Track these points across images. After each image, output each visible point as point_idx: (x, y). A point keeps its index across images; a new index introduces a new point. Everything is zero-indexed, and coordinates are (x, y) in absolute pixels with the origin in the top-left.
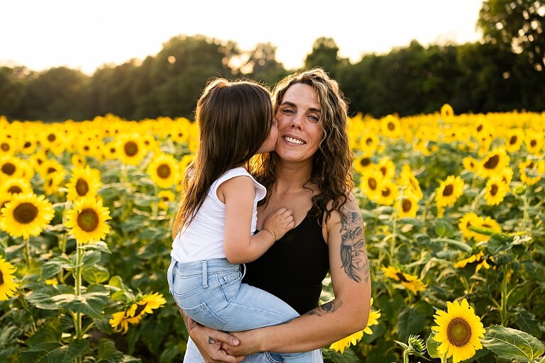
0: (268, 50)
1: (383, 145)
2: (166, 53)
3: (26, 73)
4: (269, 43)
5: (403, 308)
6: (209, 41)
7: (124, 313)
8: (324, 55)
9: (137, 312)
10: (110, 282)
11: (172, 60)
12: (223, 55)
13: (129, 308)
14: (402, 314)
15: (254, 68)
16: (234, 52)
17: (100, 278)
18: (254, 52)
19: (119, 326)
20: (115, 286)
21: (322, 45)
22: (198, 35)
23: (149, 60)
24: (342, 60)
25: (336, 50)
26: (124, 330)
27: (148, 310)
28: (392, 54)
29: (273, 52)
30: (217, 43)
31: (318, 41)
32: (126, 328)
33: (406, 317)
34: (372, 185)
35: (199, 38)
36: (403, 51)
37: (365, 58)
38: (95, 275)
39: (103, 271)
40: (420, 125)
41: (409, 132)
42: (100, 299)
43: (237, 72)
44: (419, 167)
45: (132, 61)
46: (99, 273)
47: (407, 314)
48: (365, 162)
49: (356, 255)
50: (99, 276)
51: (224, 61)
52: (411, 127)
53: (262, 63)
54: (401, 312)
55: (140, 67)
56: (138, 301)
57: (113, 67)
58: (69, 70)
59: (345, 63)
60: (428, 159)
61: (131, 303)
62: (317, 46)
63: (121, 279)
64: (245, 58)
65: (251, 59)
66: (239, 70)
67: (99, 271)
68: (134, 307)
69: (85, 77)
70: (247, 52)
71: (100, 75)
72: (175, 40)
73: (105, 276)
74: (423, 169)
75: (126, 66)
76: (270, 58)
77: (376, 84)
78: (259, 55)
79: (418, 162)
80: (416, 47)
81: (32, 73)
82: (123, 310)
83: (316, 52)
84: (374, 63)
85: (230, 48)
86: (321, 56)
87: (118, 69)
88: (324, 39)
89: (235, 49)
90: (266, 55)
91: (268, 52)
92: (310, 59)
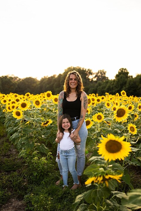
3: (18, 79)
4: (103, 70)
8: (123, 74)
12: (86, 74)
15: (97, 79)
21: (122, 71)
23: (60, 75)
25: (128, 73)
29: (105, 73)
30: (84, 70)
37: (138, 76)
45: (54, 76)
51: (87, 76)
57: (48, 77)
58: (32, 78)
64: (94, 75)
65: (96, 76)
66: (92, 79)
69: (38, 81)
71: (43, 80)
75: (52, 77)
78: (99, 74)
81: (20, 79)
83: (120, 73)
84: (140, 78)
85: (89, 71)
88: (123, 69)
89: (91, 72)
90: (102, 74)
91: (103, 73)
92: (117, 76)
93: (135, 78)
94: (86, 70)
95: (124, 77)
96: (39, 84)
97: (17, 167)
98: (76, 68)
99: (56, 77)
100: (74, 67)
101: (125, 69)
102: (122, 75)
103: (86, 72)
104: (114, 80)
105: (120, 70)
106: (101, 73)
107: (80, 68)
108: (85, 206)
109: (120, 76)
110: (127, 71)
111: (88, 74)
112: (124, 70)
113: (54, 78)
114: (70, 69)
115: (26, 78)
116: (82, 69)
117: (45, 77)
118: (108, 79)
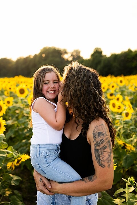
0: (78, 52)
1: (118, 88)
2: (41, 53)
5: (125, 155)
6: (56, 49)
7: (12, 163)
9: (18, 162)
10: (8, 149)
11: (44, 55)
13: (14, 160)
14: (125, 157)
15: (73, 59)
16: (66, 53)
17: (4, 147)
18: (72, 53)
19: (11, 168)
20: (10, 151)
22: (53, 47)
23: (36, 56)
24: (104, 56)
26: (13, 169)
27: (23, 160)
28: (121, 54)
31: (95, 49)
32: (14, 168)
33: (126, 159)
34: (114, 106)
35: (53, 48)
36: (125, 53)
37: (112, 55)
38: (2, 145)
39: (5, 144)
40: (131, 79)
41: (127, 82)
42: (2, 157)
43: (67, 60)
44: (131, 96)
45: (30, 56)
46: (4, 145)
47: (127, 158)
48: (111, 95)
49: (102, 154)
50: (4, 146)
51: (62, 56)
52: (128, 80)
53: (76, 57)
54: (124, 156)
55: (33, 58)
56: (18, 158)
58: (7, 59)
59: (105, 57)
60: (134, 93)
61: (15, 159)
62: (95, 51)
63: (12, 147)
64: (70, 55)
65: (72, 55)
66: (67, 59)
67: (4, 144)
68: (16, 160)
70: (70, 53)
72: (45, 48)
73: (6, 146)
74: (132, 97)
75: (27, 58)
76: (78, 55)
77: (116, 64)
78: (75, 54)
79: (131, 94)
80: (130, 51)
82: (12, 161)
84: (115, 57)
86: (97, 54)
87: (25, 59)
88: (97, 48)
92: (92, 55)
103: (61, 52)
104: (89, 60)
109: (95, 55)
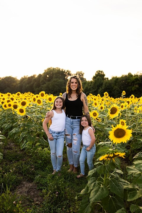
2: (46, 73)
4: (81, 72)
8: (100, 76)
12: (65, 75)
21: (99, 73)
23: (40, 75)
24: (106, 78)
25: (104, 75)
28: (122, 77)
29: (83, 75)
30: (64, 71)
36: (126, 76)
37: (113, 78)
45: (34, 76)
51: (66, 77)
57: (27, 77)
58: (12, 78)
69: (18, 81)
71: (23, 80)
75: (32, 77)
80: (130, 75)
83: (97, 75)
84: (116, 80)
85: (68, 72)
87: (29, 78)
88: (99, 71)
89: (70, 73)
90: (80, 76)
91: (81, 74)
92: (94, 78)
93: (111, 80)
94: (65, 71)
95: (100, 79)
96: (19, 83)
97: (19, 157)
98: (56, 69)
99: (36, 77)
100: (54, 68)
101: (102, 72)
102: (98, 77)
103: (65, 73)
104: (91, 82)
105: (97, 72)
106: (79, 74)
107: (59, 69)
108: (94, 179)
109: (97, 78)
110: (103, 73)
111: (67, 75)
112: (100, 73)
113: (34, 78)
114: (50, 70)
115: (6, 77)
116: (61, 70)
117: (24, 76)
118: (85, 81)
